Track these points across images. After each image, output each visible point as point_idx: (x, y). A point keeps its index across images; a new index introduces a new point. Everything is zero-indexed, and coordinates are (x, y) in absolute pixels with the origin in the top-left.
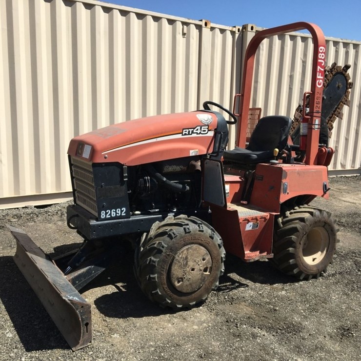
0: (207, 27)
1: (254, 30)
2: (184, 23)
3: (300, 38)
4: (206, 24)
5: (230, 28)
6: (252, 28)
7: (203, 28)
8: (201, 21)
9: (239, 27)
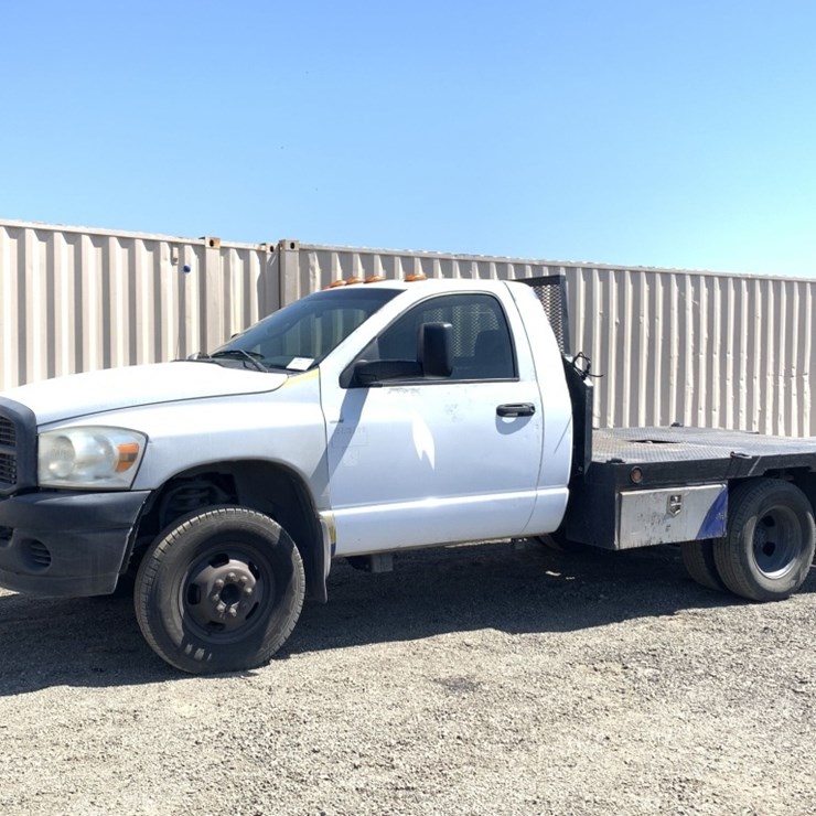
0: (214, 247)
1: (296, 248)
2: (172, 244)
4: (212, 243)
5: (257, 247)
6: (293, 246)
7: (207, 250)
8: (204, 238)
9: (271, 244)
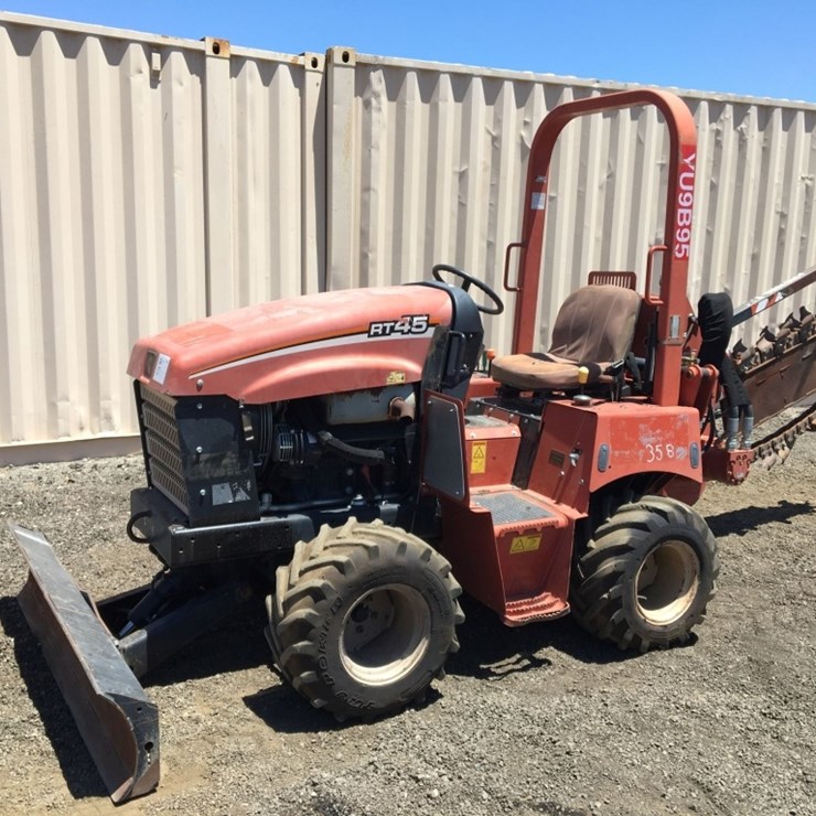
0: (220, 54)
1: (352, 62)
2: (150, 48)
3: (480, 80)
4: (216, 49)
5: (290, 58)
6: (346, 57)
7: (208, 60)
8: (203, 40)
9: (314, 55)
